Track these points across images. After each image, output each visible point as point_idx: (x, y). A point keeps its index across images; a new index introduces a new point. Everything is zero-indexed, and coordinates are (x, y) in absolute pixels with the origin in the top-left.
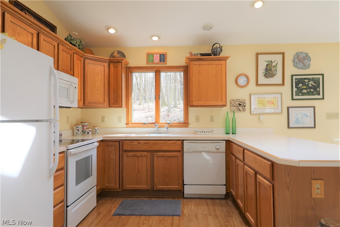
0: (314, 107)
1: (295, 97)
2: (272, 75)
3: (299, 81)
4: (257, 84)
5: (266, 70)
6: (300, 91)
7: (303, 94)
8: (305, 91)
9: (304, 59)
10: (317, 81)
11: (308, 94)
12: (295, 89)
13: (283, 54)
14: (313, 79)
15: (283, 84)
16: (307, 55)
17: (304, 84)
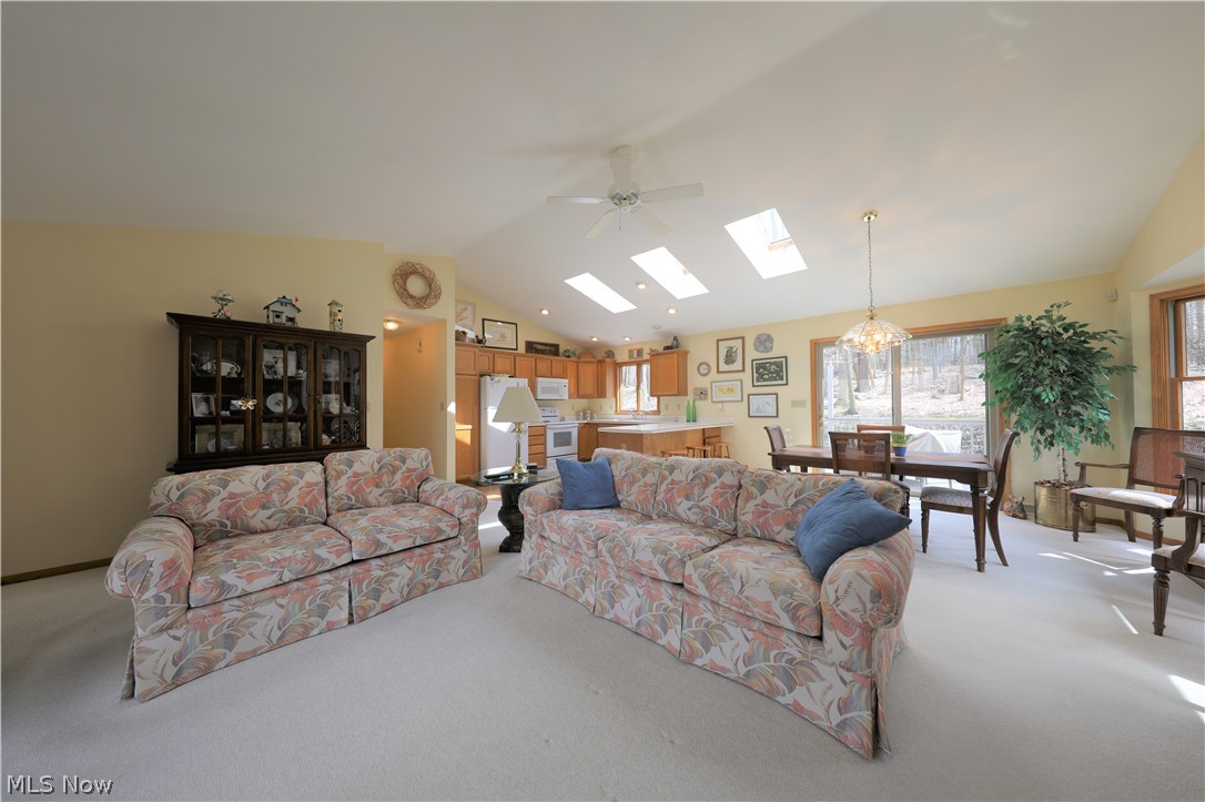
0: (777, 394)
1: (756, 384)
2: (733, 362)
3: (759, 367)
4: (718, 372)
5: (727, 356)
6: (761, 377)
7: (765, 380)
8: (766, 377)
9: (765, 341)
10: (779, 365)
11: (770, 379)
12: (755, 375)
13: (743, 338)
14: (775, 363)
15: (743, 370)
16: (769, 336)
17: (765, 369)
